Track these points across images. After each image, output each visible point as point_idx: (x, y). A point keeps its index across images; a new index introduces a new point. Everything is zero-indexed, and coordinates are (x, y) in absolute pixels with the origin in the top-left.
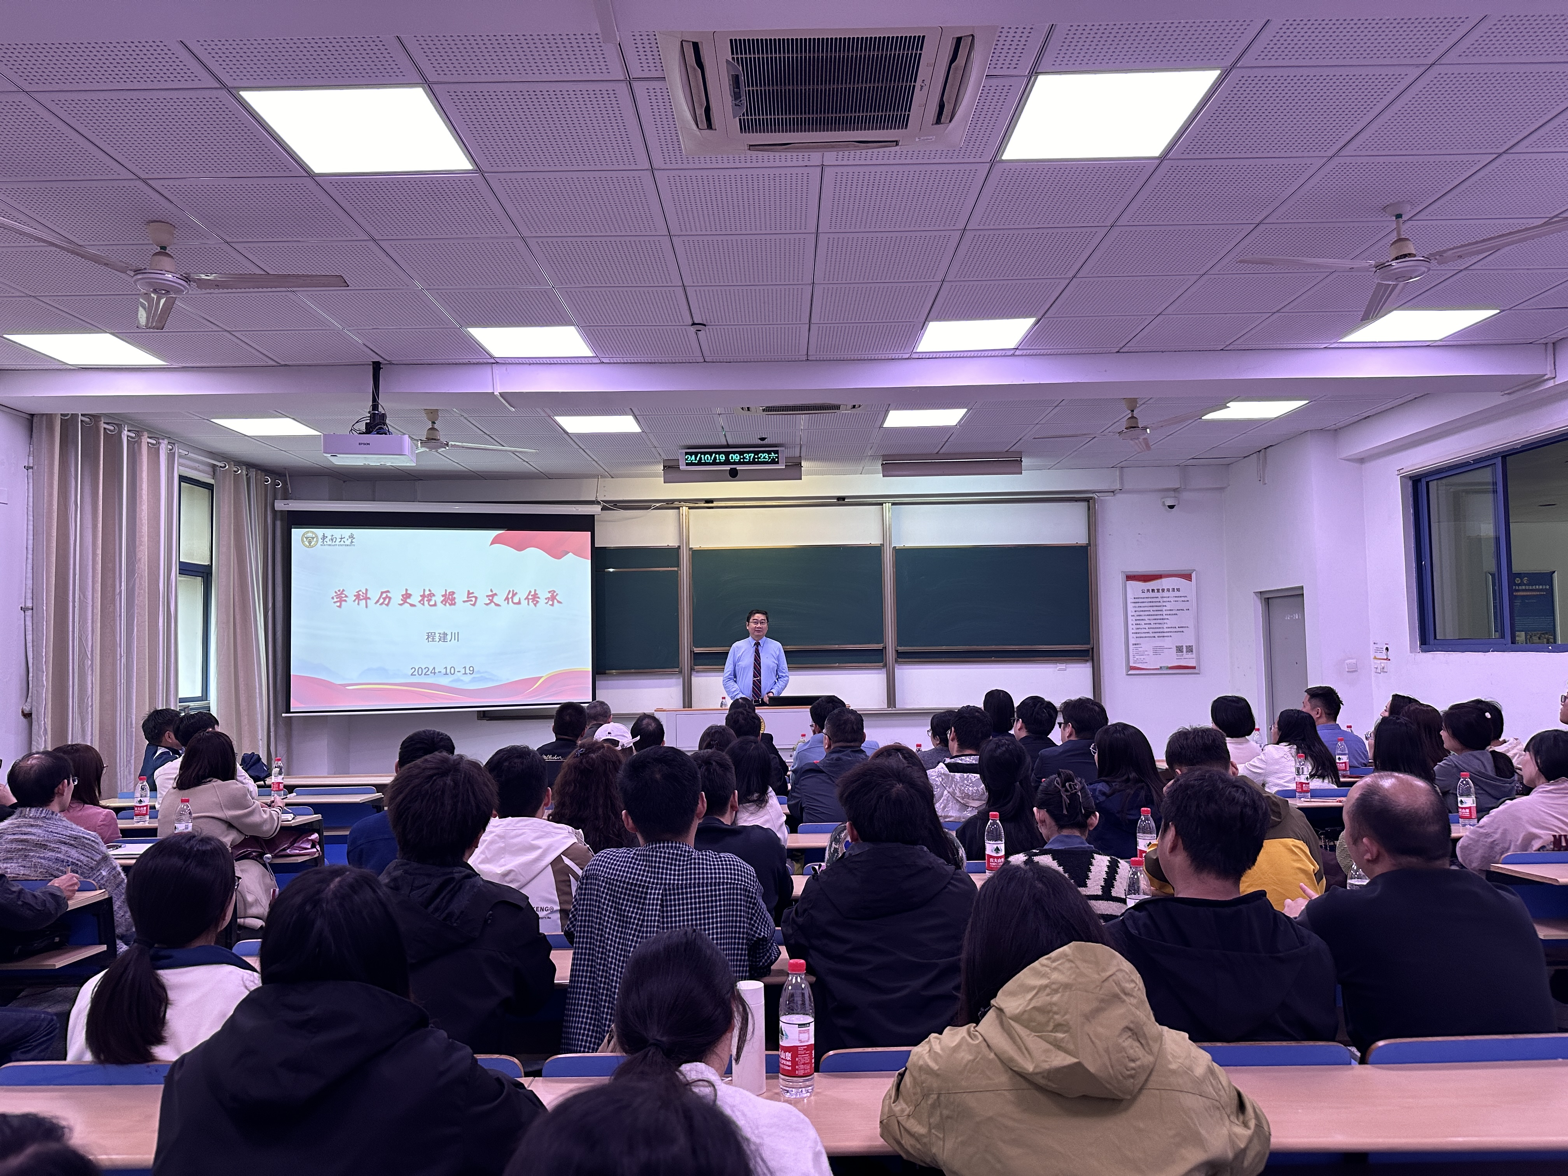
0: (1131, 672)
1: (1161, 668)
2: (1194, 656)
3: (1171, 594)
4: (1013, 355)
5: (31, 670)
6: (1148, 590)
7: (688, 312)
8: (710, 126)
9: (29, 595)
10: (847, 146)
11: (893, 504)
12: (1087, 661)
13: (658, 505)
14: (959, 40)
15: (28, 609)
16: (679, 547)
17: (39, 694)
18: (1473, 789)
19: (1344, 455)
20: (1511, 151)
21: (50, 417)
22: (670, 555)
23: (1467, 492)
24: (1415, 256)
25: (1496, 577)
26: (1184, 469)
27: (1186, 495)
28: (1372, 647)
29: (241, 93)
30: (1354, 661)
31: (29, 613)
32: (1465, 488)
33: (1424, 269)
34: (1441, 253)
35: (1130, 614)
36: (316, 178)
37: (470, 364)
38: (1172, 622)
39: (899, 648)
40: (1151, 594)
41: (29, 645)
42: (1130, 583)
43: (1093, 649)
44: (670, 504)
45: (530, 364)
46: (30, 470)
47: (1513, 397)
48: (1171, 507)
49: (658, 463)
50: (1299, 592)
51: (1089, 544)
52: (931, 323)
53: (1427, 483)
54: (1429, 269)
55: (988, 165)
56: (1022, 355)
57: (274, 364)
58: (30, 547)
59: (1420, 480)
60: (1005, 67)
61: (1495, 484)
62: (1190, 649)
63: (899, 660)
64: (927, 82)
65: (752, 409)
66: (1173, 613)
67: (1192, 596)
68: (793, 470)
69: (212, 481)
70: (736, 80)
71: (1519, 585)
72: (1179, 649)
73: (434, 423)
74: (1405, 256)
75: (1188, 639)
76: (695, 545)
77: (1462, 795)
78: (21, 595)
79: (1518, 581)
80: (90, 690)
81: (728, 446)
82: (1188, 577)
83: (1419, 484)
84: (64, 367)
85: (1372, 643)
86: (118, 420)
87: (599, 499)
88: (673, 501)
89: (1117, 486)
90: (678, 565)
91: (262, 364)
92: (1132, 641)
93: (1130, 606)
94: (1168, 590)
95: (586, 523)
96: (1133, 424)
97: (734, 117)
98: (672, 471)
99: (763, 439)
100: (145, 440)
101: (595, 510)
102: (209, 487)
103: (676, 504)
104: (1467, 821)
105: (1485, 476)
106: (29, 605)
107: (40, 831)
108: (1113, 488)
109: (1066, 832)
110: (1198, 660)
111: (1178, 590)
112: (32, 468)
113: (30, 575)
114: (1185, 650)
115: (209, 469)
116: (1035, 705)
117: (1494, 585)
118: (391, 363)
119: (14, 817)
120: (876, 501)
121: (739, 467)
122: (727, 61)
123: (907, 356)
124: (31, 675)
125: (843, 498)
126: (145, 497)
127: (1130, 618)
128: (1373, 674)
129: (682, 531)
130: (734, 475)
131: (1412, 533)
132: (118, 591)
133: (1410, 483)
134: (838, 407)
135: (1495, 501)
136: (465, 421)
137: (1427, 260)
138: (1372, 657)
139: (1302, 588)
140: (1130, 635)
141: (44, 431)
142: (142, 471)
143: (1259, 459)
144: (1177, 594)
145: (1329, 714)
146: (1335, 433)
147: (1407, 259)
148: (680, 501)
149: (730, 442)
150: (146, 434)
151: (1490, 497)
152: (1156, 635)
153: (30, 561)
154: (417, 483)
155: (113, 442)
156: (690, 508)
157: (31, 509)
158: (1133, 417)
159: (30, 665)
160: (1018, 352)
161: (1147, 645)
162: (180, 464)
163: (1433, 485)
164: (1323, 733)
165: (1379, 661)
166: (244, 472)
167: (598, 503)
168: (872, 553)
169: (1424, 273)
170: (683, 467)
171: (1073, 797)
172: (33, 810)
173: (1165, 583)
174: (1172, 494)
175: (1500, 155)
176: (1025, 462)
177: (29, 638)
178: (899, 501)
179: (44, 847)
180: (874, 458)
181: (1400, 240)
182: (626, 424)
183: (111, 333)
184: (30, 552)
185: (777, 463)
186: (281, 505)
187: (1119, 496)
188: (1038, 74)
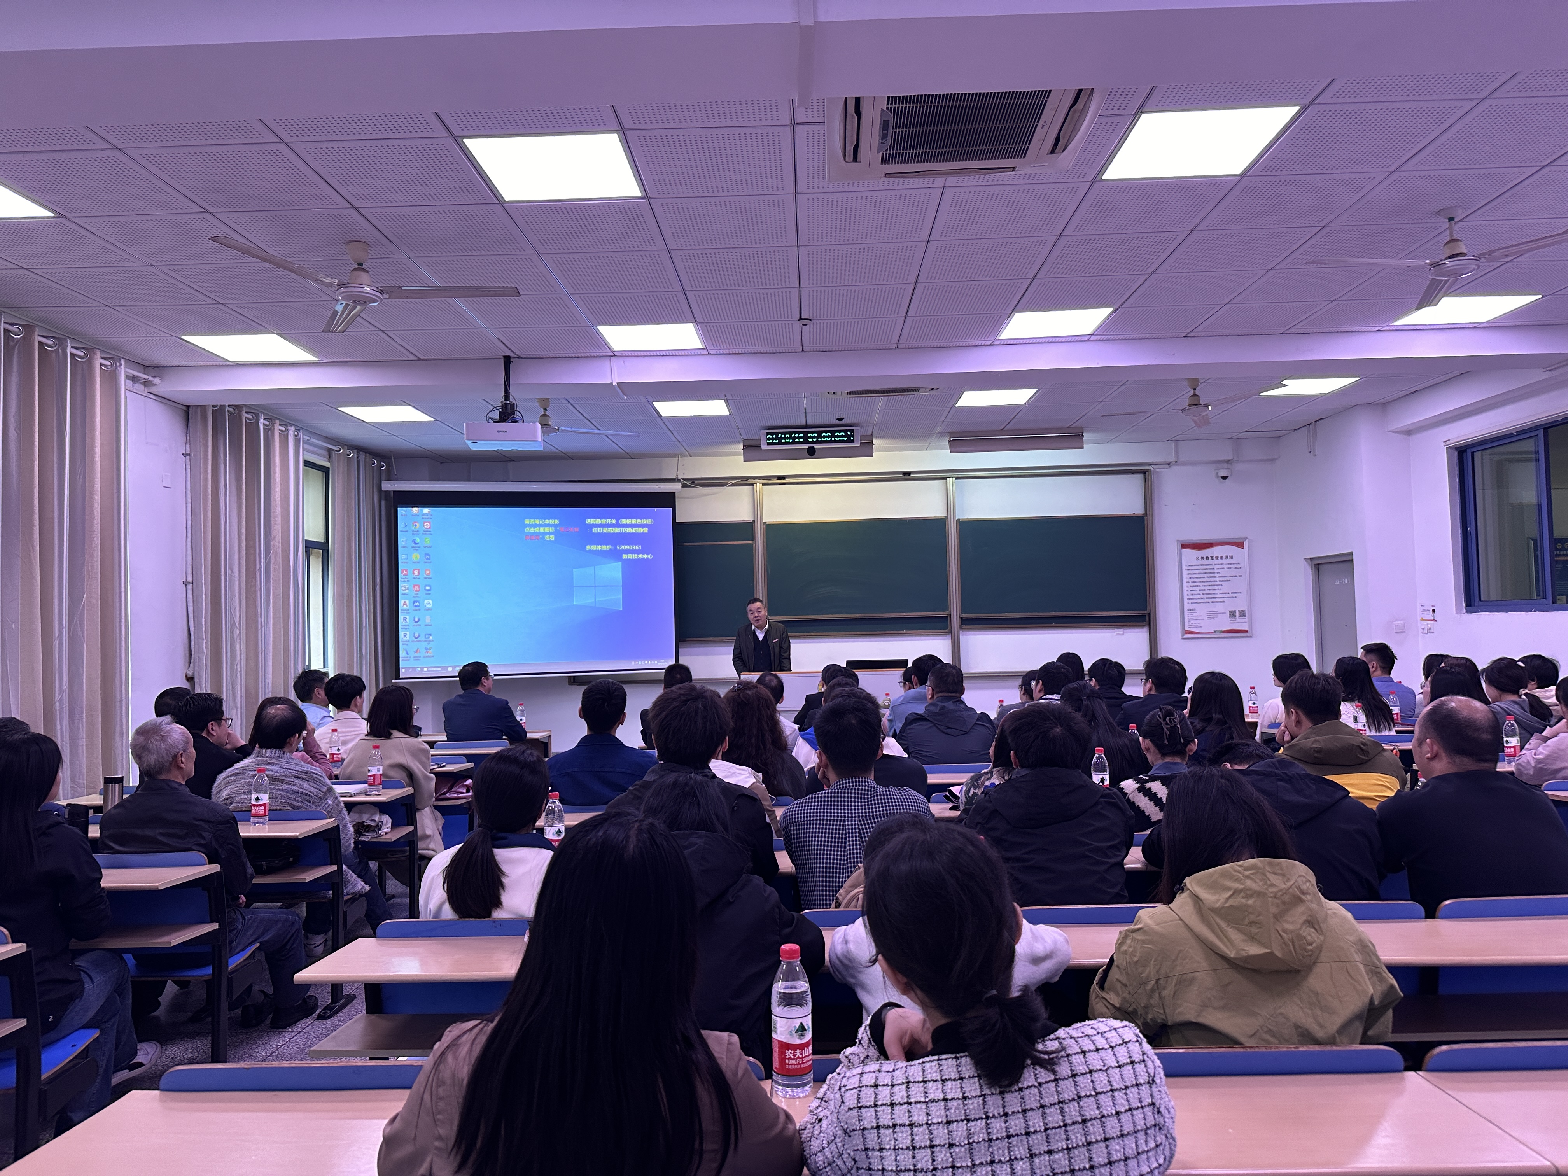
0: (1186, 636)
1: (1215, 632)
2: (1246, 620)
3: (1224, 561)
4: (1088, 340)
5: (192, 638)
6: (1202, 558)
7: (798, 310)
8: (855, 159)
9: (190, 571)
10: (970, 172)
11: (957, 478)
12: (1144, 626)
13: (734, 482)
14: (1080, 91)
15: (189, 583)
16: (754, 521)
17: (200, 659)
18: (1517, 730)
19: (1392, 427)
20: (1554, 164)
21: (203, 408)
22: (745, 529)
23: (1510, 461)
24: (1465, 255)
25: (1537, 543)
26: (1236, 442)
27: (1238, 467)
28: (1419, 610)
29: (465, 140)
30: (1402, 622)
31: (190, 587)
32: (1508, 457)
33: (1474, 266)
34: (1490, 253)
35: (1185, 581)
36: (505, 205)
37: (591, 357)
38: (1226, 588)
39: (963, 615)
40: (1205, 562)
41: (191, 615)
42: (1187, 552)
43: (1149, 614)
44: (745, 481)
45: (644, 356)
46: (188, 457)
47: (1554, 373)
48: (1225, 478)
49: (739, 442)
50: (1349, 558)
51: (1146, 514)
52: (1017, 314)
53: (1473, 454)
54: (1479, 267)
55: (1089, 184)
56: (1096, 340)
57: (412, 357)
58: (189, 526)
59: (1465, 451)
60: (1115, 108)
61: (1537, 452)
62: (1243, 614)
63: (964, 626)
64: (1048, 123)
65: (839, 393)
66: (1226, 579)
67: (1245, 564)
68: (866, 449)
69: (327, 464)
70: (885, 125)
71: (1560, 550)
72: (1232, 614)
73: (545, 409)
74: (1457, 255)
75: (1240, 604)
76: (768, 519)
77: (1507, 736)
78: (182, 572)
79: (1559, 546)
80: (238, 656)
81: (806, 426)
82: (1240, 545)
83: (1465, 455)
84: (224, 363)
85: (1419, 605)
86: (255, 411)
87: (679, 477)
88: (747, 478)
89: (1172, 459)
90: (753, 538)
91: (404, 358)
92: (1186, 606)
93: (1185, 573)
94: (1222, 557)
95: (668, 500)
96: (1195, 402)
97: (878, 152)
98: (752, 450)
99: (840, 419)
100: (278, 428)
101: (675, 487)
102: (325, 471)
103: (750, 481)
104: (1512, 759)
105: (1529, 446)
106: (190, 579)
107: (277, 768)
108: (1169, 460)
109: (1168, 760)
110: (1251, 623)
111: (1231, 557)
112: (189, 455)
113: (189, 552)
114: (1237, 614)
115: (326, 453)
116: (1105, 665)
117: (1536, 550)
118: (519, 357)
119: (252, 756)
120: (941, 476)
121: (816, 446)
122: (883, 110)
123: (990, 343)
124: (193, 643)
125: (908, 473)
126: (278, 480)
127: (1185, 584)
128: (1420, 634)
129: (756, 507)
130: (812, 453)
131: (1458, 500)
132: (258, 567)
133: (1456, 454)
134: (917, 390)
135: (1538, 470)
136: (571, 407)
137: (1477, 258)
138: (1419, 618)
139: (1352, 554)
140: (1186, 601)
141: (199, 420)
142: (274, 456)
143: (1309, 431)
144: (1230, 561)
145: (1384, 668)
146: (1383, 406)
147: (1459, 258)
148: (754, 478)
149: (810, 422)
150: (278, 422)
151: (1532, 466)
152: (1210, 600)
153: (189, 539)
154: (509, 464)
155: (253, 429)
156: (764, 484)
157: (189, 492)
158: (1195, 395)
159: (192, 633)
160: (1093, 338)
161: (1202, 610)
162: (304, 450)
163: (1478, 455)
164: (1378, 685)
165: (1425, 623)
166: (356, 456)
167: (678, 480)
168: (936, 526)
169: (1474, 269)
170: (764, 447)
171: (1173, 729)
172: (269, 750)
173: (1216, 551)
174: (1225, 465)
175: (1543, 167)
176: (1086, 436)
177: (191, 609)
178: (963, 475)
179: (282, 781)
180: (942, 435)
181: (1453, 240)
182: (717, 408)
183: (278, 334)
184: (189, 531)
185: (853, 441)
186: (387, 486)
187: (1175, 468)
188: (1142, 113)
